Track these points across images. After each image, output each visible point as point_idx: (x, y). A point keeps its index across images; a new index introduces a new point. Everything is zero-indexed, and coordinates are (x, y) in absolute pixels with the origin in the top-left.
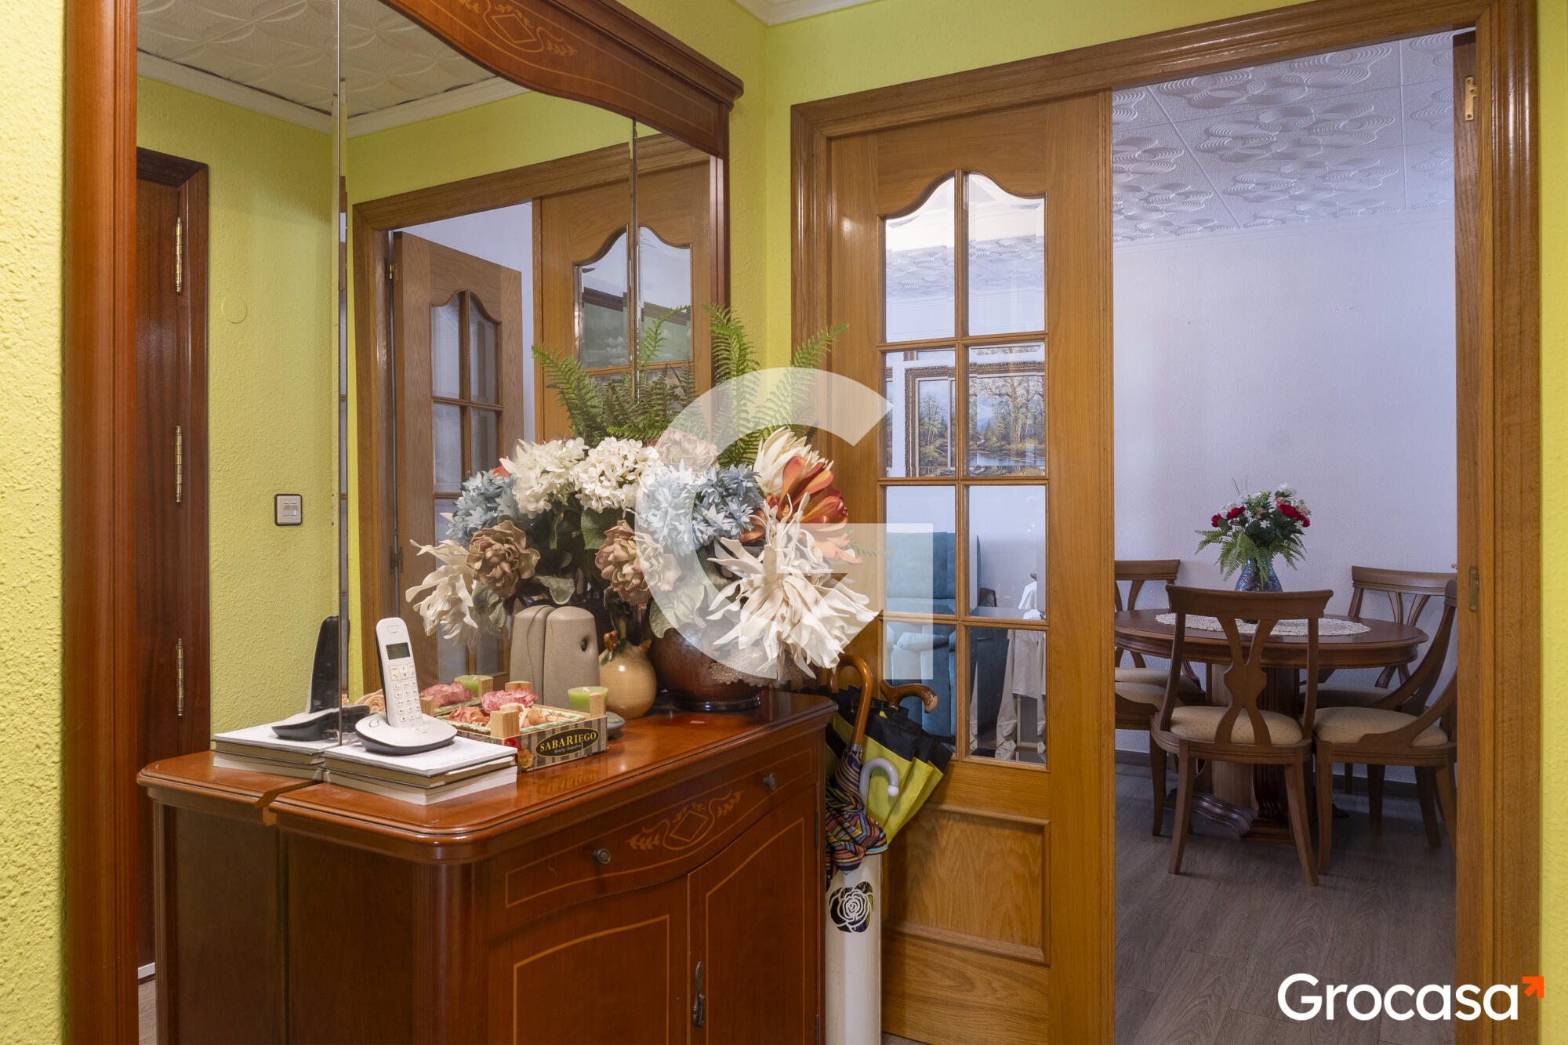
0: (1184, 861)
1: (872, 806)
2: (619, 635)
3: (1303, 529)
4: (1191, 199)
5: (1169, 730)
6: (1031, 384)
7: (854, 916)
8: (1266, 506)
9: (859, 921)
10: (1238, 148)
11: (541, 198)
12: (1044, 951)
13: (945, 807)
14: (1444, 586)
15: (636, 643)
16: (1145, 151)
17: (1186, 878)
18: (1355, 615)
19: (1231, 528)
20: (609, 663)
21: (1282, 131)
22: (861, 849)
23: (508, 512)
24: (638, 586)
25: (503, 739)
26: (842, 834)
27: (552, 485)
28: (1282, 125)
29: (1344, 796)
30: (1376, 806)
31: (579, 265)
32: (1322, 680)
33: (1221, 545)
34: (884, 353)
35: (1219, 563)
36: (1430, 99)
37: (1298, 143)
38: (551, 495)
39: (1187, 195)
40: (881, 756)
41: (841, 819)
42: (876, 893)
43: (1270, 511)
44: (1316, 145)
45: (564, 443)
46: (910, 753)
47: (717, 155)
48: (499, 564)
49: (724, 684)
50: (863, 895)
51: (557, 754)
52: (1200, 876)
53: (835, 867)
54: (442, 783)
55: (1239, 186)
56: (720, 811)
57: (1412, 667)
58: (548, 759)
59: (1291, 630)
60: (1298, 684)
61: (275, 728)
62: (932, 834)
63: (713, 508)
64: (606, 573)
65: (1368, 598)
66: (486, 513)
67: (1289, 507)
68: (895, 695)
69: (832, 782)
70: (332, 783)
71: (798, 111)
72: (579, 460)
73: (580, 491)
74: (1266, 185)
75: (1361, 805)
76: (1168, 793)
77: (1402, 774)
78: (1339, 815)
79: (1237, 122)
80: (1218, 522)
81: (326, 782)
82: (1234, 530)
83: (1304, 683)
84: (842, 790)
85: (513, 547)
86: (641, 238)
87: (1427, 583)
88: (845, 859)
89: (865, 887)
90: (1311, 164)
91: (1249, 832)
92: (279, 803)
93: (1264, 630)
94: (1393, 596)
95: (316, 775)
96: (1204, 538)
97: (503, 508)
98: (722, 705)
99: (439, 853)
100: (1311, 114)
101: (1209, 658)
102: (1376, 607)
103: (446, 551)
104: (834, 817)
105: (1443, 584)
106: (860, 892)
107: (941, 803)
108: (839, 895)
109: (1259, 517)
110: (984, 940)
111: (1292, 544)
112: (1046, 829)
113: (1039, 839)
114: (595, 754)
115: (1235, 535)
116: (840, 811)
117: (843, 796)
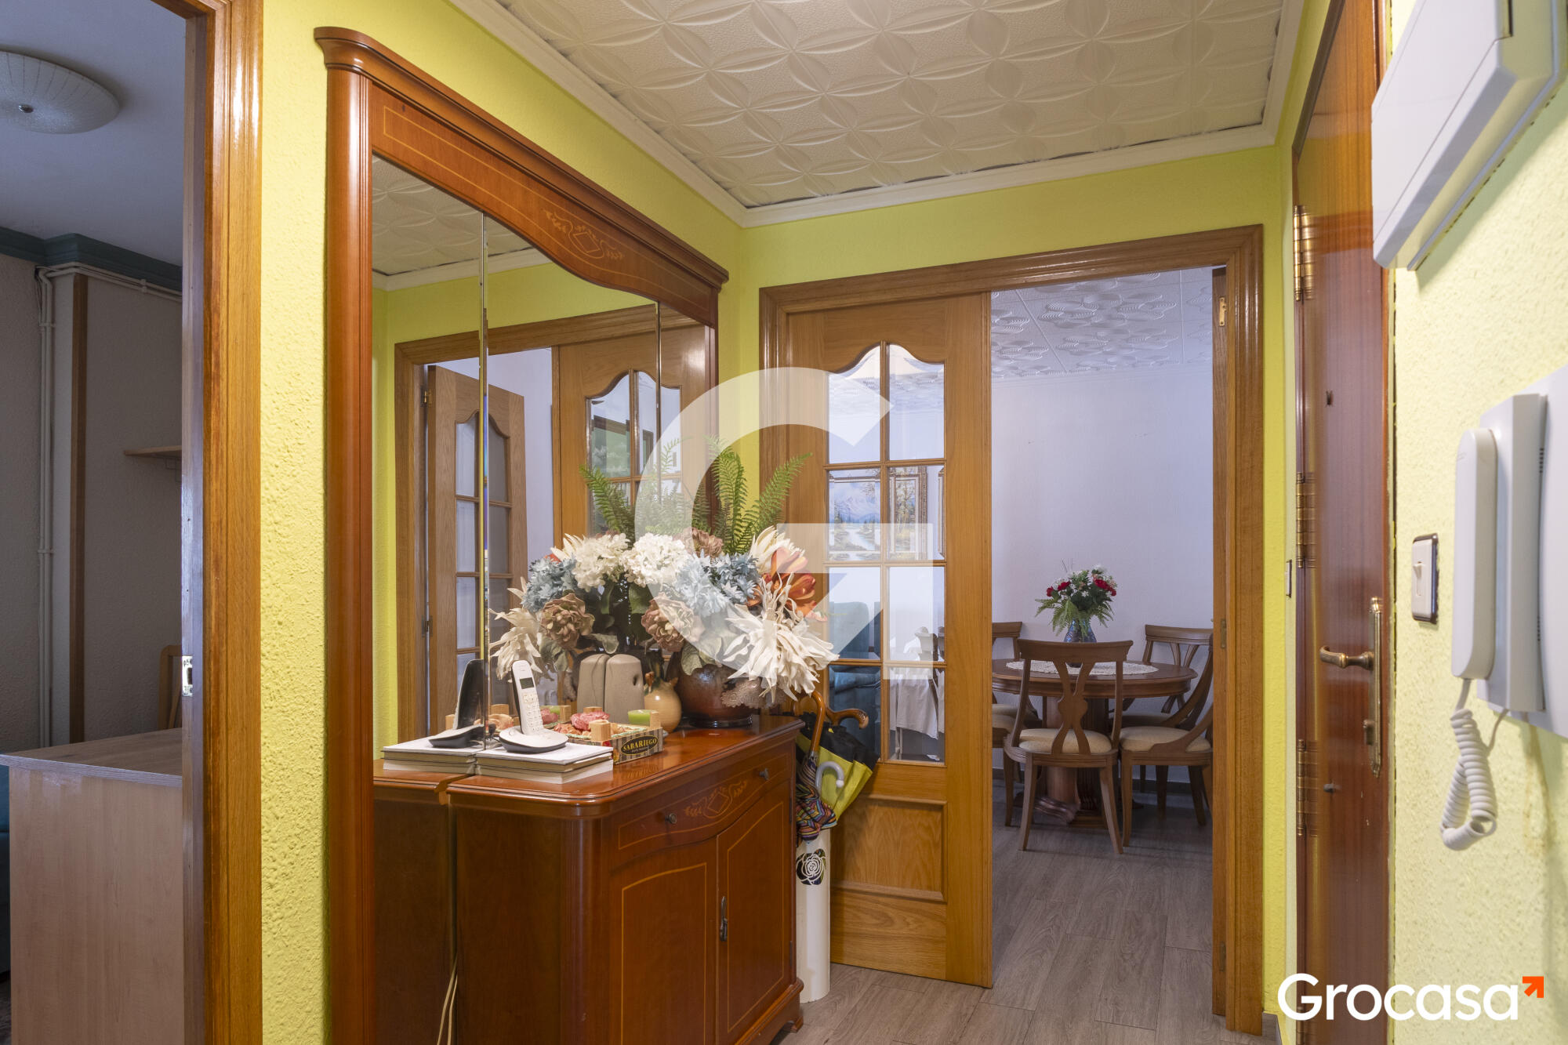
0: (1029, 843)
1: (824, 796)
2: (655, 675)
3: (1112, 598)
4: (1033, 352)
5: (1018, 746)
6: (908, 486)
7: (813, 873)
8: (1085, 581)
9: (816, 877)
10: (1068, 319)
11: (559, 346)
12: (942, 893)
13: (873, 796)
14: (1208, 638)
15: (666, 680)
16: (1003, 319)
17: (1031, 853)
18: (1147, 660)
19: (1060, 597)
20: (649, 694)
21: (1099, 309)
22: (819, 825)
23: (569, 588)
24: (676, 639)
25: (602, 742)
26: (805, 815)
27: (606, 568)
28: (1099, 305)
29: (1140, 794)
30: (1162, 799)
31: (588, 398)
32: (1125, 709)
33: (1054, 610)
34: (828, 471)
35: (1052, 624)
36: (1200, 293)
37: (1110, 317)
38: (605, 575)
39: (1030, 349)
40: (831, 759)
41: (804, 804)
42: (828, 857)
43: (1089, 584)
44: (1122, 319)
45: (612, 537)
46: (851, 756)
47: (710, 326)
48: (566, 625)
49: (731, 707)
50: (819, 859)
51: (634, 753)
52: (1041, 851)
53: (800, 838)
54: (571, 769)
55: (1067, 345)
56: (735, 793)
57: (1187, 696)
58: (628, 756)
59: (1104, 670)
60: (1107, 712)
61: (431, 741)
62: (863, 817)
63: (728, 584)
64: (652, 630)
65: (1156, 648)
66: (552, 588)
67: (1102, 581)
68: (837, 718)
69: (798, 781)
70: (483, 775)
71: (765, 293)
72: (624, 550)
73: (627, 572)
74: (1086, 344)
75: (1152, 800)
76: (1015, 796)
77: (1179, 775)
78: (1136, 807)
79: (1068, 302)
80: (1052, 593)
81: (478, 775)
82: (1063, 599)
83: (1113, 711)
84: (804, 785)
85: (577, 613)
86: (640, 381)
87: (1197, 636)
88: (807, 832)
89: (820, 852)
90: (1118, 331)
91: (1073, 820)
92: (452, 787)
93: (1086, 671)
94: (1174, 646)
95: (469, 771)
96: (1041, 605)
97: (566, 585)
98: (726, 723)
99: (578, 812)
100: (1119, 299)
101: (1045, 692)
102: (1162, 655)
103: (514, 616)
104: (799, 804)
105: (1208, 636)
106: (817, 856)
107: (869, 794)
108: (803, 859)
109: (1080, 588)
110: (900, 889)
111: (1104, 609)
112: (945, 807)
113: (939, 815)
114: (656, 753)
115: (1064, 603)
116: (803, 799)
117: (804, 788)
